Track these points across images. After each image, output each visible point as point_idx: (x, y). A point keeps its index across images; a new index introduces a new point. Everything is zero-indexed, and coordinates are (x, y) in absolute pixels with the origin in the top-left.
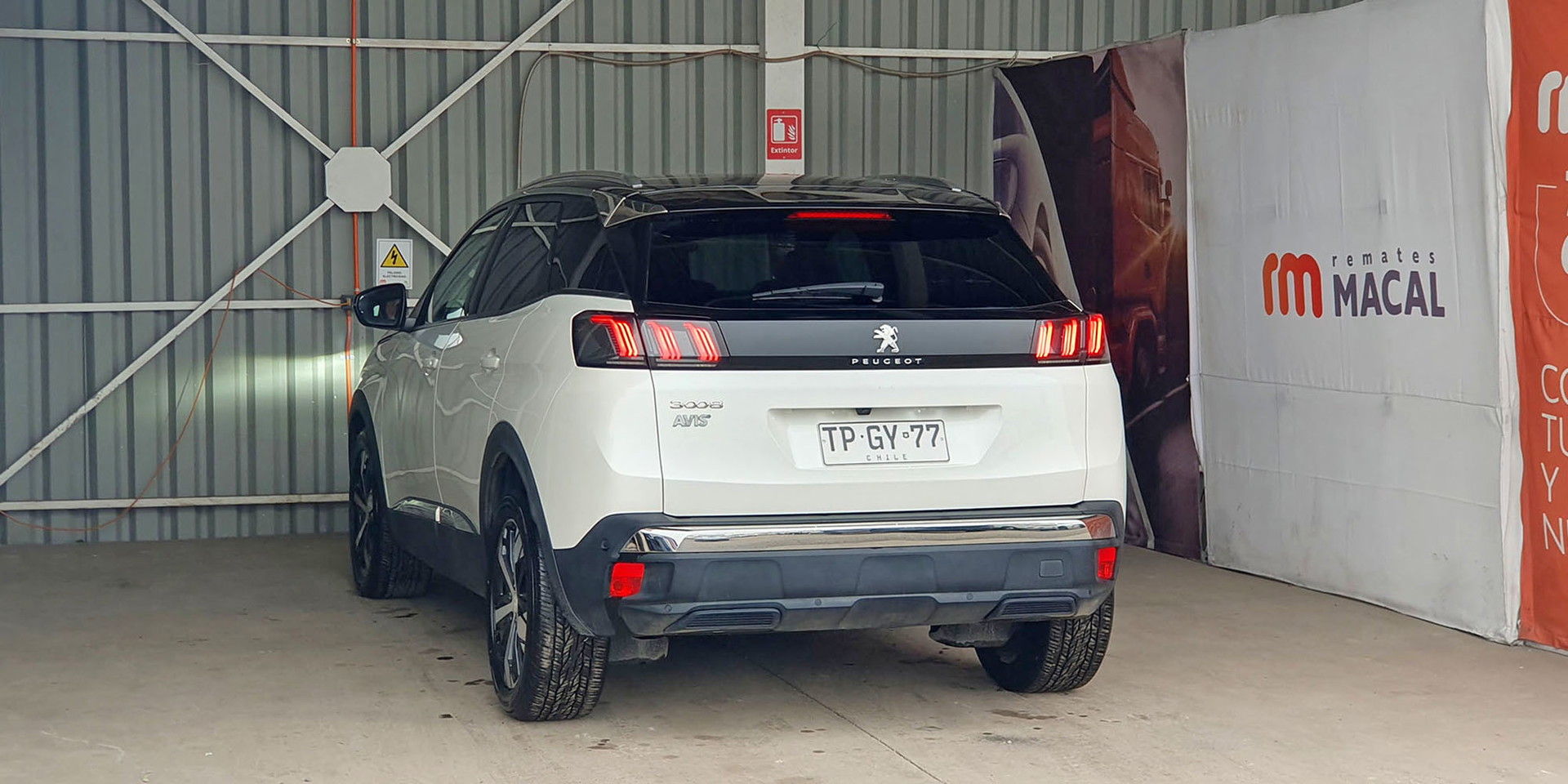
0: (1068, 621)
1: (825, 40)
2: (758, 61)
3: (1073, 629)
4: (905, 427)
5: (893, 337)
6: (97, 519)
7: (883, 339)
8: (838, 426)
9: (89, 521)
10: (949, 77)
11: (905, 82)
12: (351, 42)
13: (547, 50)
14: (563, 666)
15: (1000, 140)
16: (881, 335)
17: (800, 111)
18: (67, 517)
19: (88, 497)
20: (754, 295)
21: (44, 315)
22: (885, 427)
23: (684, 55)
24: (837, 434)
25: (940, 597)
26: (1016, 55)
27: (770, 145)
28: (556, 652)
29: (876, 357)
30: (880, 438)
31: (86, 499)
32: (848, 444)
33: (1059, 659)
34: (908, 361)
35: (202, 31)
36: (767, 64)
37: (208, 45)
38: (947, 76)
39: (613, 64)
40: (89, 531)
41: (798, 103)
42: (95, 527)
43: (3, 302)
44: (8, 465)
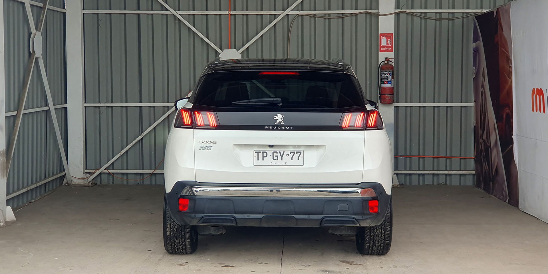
0: (372, 228)
1: (405, 6)
2: (377, 15)
3: (374, 231)
4: (288, 152)
5: (281, 119)
6: (144, 176)
7: (277, 119)
8: (261, 151)
9: (141, 177)
10: (455, 20)
11: (438, 22)
12: (229, 13)
13: (298, 13)
14: (175, 235)
15: (475, 43)
16: (277, 118)
17: (392, 34)
18: (133, 175)
20: (233, 103)
21: (126, 107)
22: (280, 152)
23: (350, 14)
24: (261, 155)
25: (297, 216)
26: (482, 11)
27: (381, 47)
28: (172, 230)
29: (275, 126)
30: (277, 156)
31: (140, 170)
32: (264, 158)
33: (370, 242)
34: (288, 128)
35: (179, 10)
36: (380, 16)
37: (180, 14)
38: (454, 19)
39: (324, 18)
40: (141, 181)
41: (392, 31)
42: (143, 179)
43: (112, 103)
44: (113, 157)
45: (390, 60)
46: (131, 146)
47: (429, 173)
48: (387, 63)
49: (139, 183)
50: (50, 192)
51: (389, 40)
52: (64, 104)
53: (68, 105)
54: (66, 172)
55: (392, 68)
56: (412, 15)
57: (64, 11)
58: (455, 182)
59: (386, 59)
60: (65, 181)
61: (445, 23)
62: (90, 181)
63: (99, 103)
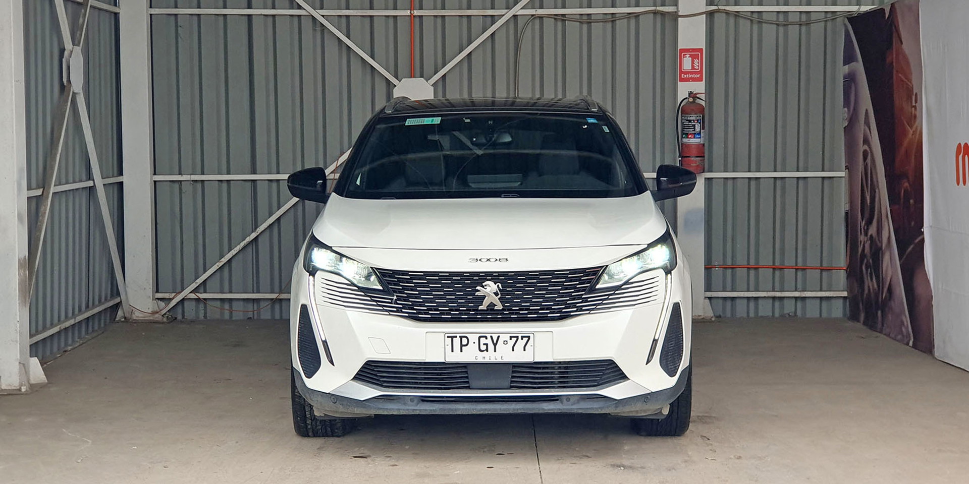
1: (723, 1)
2: (675, 16)
6: (259, 304)
9: (255, 305)
10: (812, 24)
11: (781, 29)
12: (411, 13)
13: (535, 14)
15: (847, 66)
17: (702, 49)
18: (241, 303)
19: (255, 291)
21: (228, 181)
23: (626, 14)
26: (858, 9)
27: (681, 72)
31: (254, 293)
35: (322, 8)
36: (679, 19)
37: (323, 16)
38: (810, 23)
39: (580, 22)
40: (255, 312)
41: (701, 44)
42: (259, 309)
43: (203, 173)
44: (205, 271)
45: (697, 96)
46: (238, 251)
47: (766, 295)
48: (694, 102)
49: (251, 316)
50: (95, 334)
51: (696, 61)
52: (117, 176)
53: (124, 179)
54: (123, 297)
55: (702, 110)
56: (736, 15)
57: (116, 10)
58: (812, 311)
59: (690, 94)
60: (120, 313)
61: (793, 30)
62: (165, 314)
63: (180, 174)
